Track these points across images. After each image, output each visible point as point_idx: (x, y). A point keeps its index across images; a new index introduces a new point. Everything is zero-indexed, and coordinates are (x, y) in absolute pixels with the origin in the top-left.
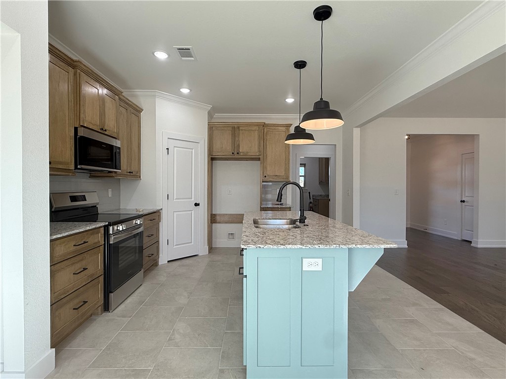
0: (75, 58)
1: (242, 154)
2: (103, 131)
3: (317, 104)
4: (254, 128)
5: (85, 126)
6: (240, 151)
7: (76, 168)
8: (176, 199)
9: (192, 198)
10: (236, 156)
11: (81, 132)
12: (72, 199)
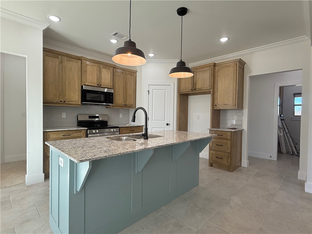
0: (80, 56)
1: (197, 90)
2: (99, 86)
3: (126, 42)
4: (206, 69)
5: (86, 84)
6: (197, 87)
7: (82, 104)
8: (154, 120)
9: (164, 120)
10: (194, 92)
11: (84, 88)
12: (90, 117)
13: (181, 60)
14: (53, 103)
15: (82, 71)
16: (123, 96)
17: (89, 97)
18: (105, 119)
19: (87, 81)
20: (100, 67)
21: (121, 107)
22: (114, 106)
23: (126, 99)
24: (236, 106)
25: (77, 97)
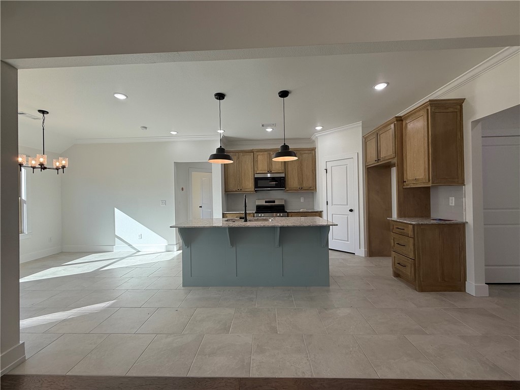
0: (253, 149)
1: (381, 160)
2: (270, 172)
5: (258, 172)
6: (381, 157)
7: (255, 190)
10: (379, 163)
11: (256, 176)
12: (266, 202)
13: (285, 144)
14: (233, 191)
15: (255, 161)
16: (298, 178)
17: (260, 183)
18: (283, 203)
19: (259, 169)
20: (270, 154)
21: (296, 190)
22: (287, 190)
23: (303, 181)
24: (431, 181)
25: (251, 185)
